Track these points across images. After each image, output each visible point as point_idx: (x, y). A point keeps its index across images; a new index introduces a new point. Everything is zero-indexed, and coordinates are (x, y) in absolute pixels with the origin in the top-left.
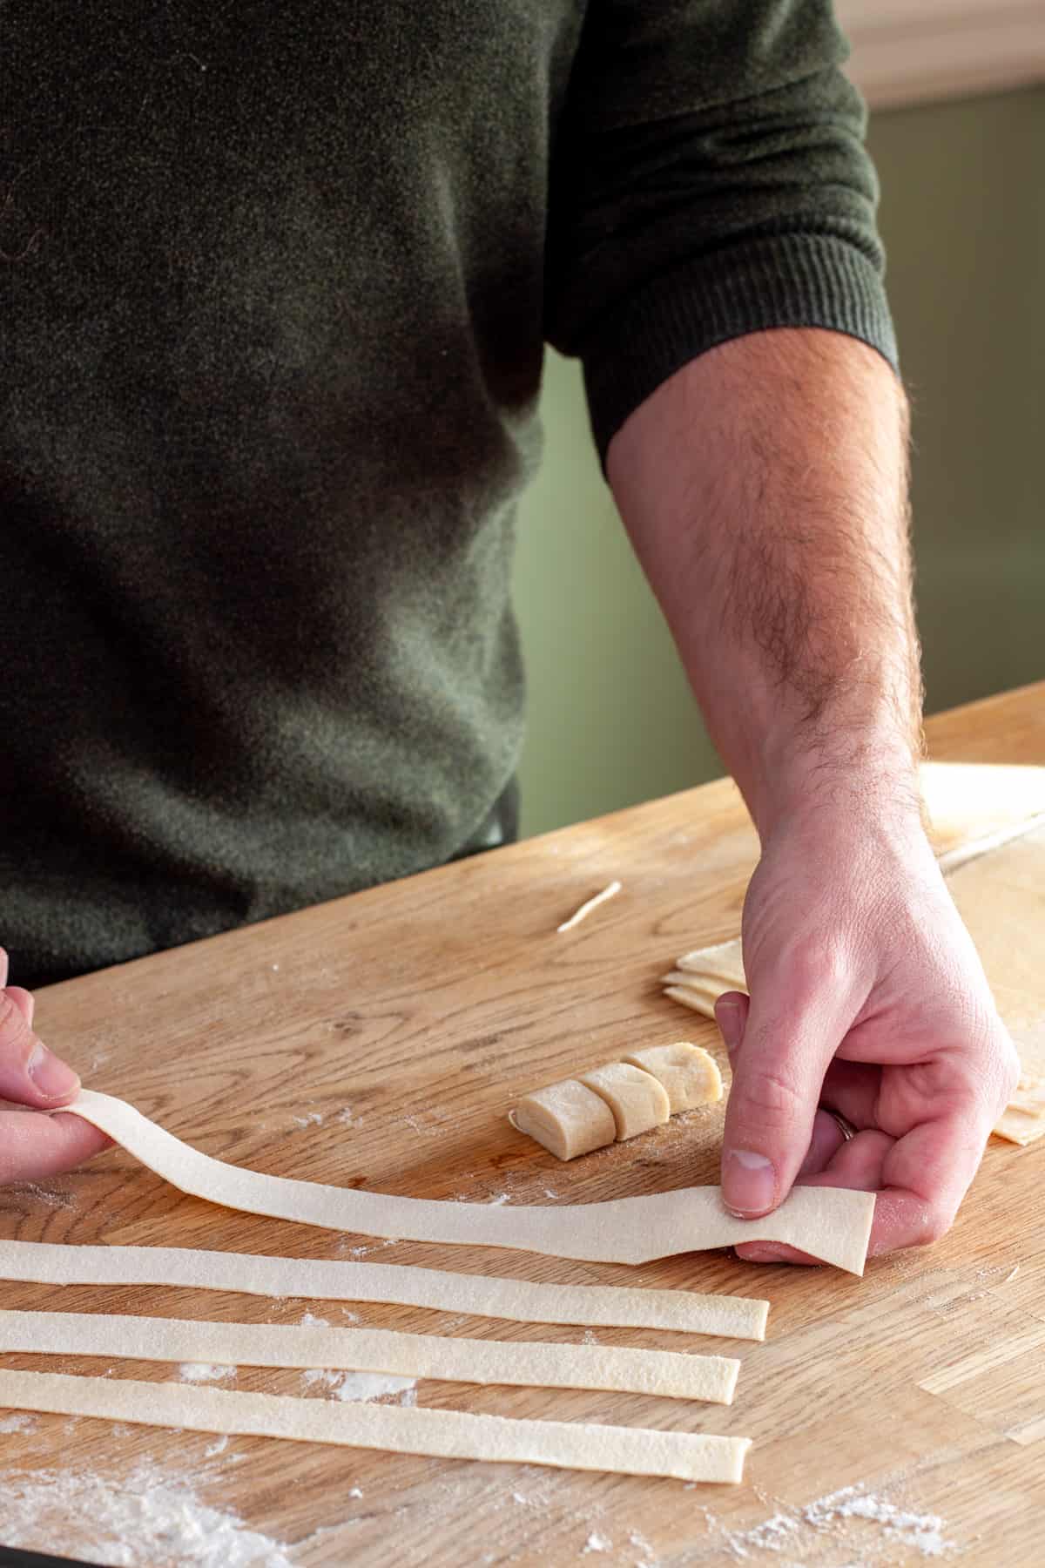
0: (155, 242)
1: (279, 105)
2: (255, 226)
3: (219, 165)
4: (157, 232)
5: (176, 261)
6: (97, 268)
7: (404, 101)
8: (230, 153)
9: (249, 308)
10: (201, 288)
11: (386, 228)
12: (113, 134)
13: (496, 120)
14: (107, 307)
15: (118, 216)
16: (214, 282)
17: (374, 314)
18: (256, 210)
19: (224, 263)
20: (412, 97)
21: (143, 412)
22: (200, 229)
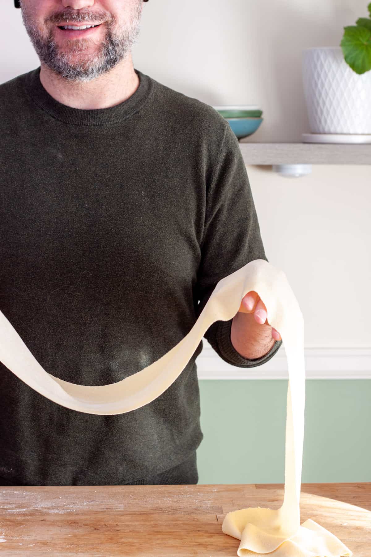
0: (80, 312)
1: (107, 284)
2: (102, 311)
3: (94, 297)
4: (81, 310)
5: (84, 317)
6: (68, 317)
7: (135, 286)
8: (97, 294)
9: (100, 330)
10: (90, 324)
11: (133, 316)
12: (72, 287)
13: (160, 294)
14: (69, 325)
15: (73, 305)
16: (93, 323)
17: (132, 337)
18: (102, 308)
19: (95, 319)
20: (137, 285)
21: (76, 351)
22: (90, 310)
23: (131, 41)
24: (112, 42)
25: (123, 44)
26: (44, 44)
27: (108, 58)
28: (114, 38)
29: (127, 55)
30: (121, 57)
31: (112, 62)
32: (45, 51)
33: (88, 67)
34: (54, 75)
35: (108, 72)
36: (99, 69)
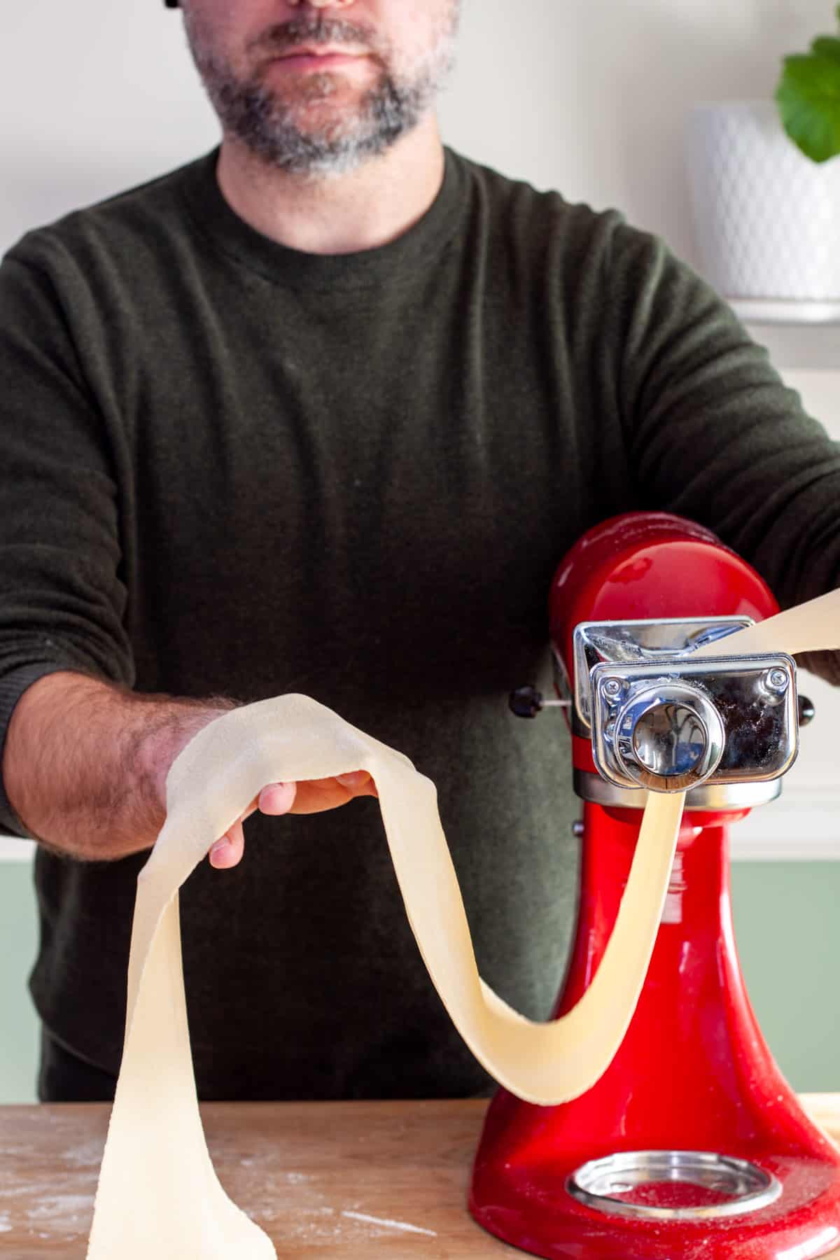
23: (435, 87)
24: (394, 95)
25: (417, 95)
26: (240, 97)
27: (382, 124)
28: (399, 85)
29: (426, 119)
30: (412, 123)
31: (391, 134)
32: (240, 109)
33: (339, 138)
34: (256, 163)
35: (381, 156)
36: (360, 145)
